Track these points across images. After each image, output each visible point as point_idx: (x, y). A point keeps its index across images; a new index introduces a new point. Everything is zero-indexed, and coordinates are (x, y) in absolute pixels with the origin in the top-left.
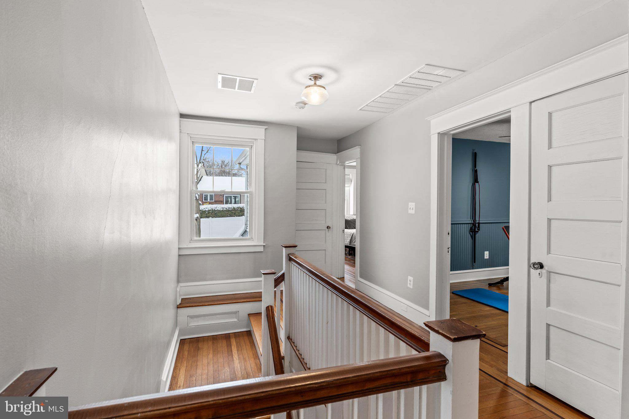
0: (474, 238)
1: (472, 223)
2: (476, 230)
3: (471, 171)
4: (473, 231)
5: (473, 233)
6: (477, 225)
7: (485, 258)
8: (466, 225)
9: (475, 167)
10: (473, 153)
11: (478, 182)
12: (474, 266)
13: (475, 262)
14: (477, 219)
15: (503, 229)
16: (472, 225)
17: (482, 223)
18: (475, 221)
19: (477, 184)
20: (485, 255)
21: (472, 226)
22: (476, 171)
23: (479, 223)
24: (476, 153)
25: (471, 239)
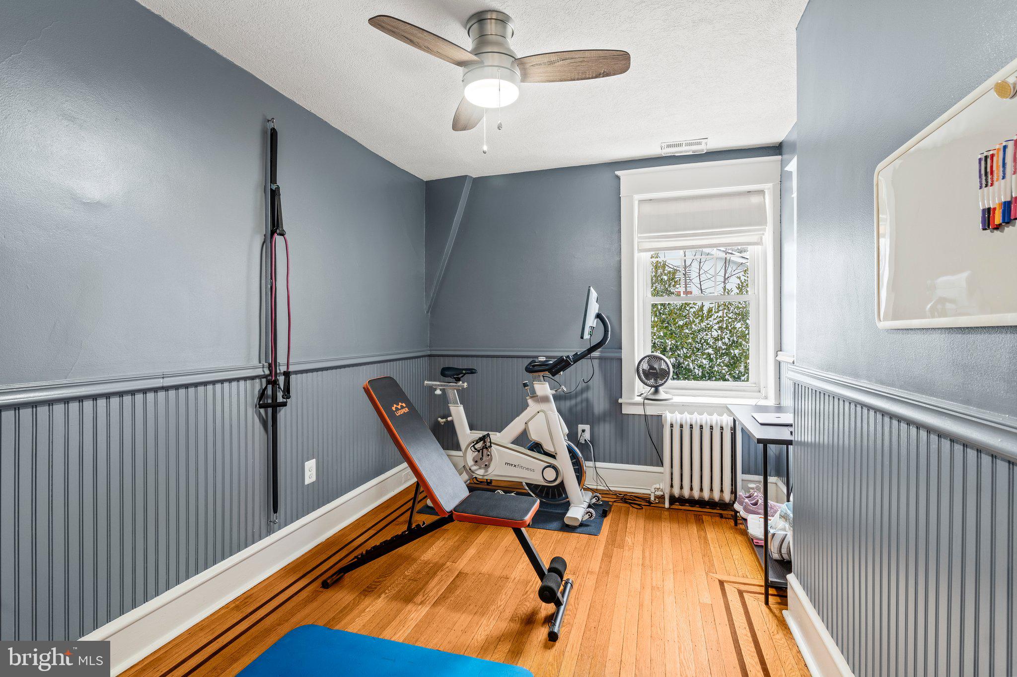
0: (271, 427)
1: (265, 376)
2: (280, 399)
3: (260, 193)
4: (270, 401)
5: (270, 410)
6: (281, 379)
7: (307, 481)
8: (242, 383)
9: (273, 179)
10: (264, 132)
11: (282, 234)
12: (274, 523)
13: (275, 511)
14: (282, 359)
15: (366, 391)
16: (264, 380)
17: (296, 373)
18: (273, 366)
19: (278, 239)
20: (307, 474)
21: (266, 388)
22: (274, 195)
23: (287, 374)
24: (274, 134)
25: (262, 429)
